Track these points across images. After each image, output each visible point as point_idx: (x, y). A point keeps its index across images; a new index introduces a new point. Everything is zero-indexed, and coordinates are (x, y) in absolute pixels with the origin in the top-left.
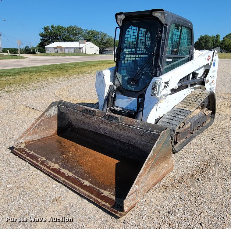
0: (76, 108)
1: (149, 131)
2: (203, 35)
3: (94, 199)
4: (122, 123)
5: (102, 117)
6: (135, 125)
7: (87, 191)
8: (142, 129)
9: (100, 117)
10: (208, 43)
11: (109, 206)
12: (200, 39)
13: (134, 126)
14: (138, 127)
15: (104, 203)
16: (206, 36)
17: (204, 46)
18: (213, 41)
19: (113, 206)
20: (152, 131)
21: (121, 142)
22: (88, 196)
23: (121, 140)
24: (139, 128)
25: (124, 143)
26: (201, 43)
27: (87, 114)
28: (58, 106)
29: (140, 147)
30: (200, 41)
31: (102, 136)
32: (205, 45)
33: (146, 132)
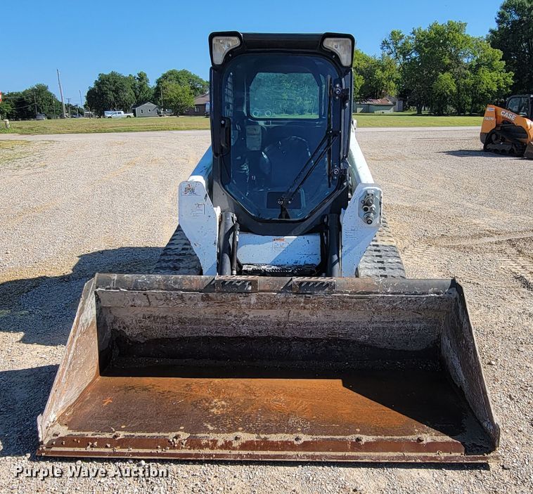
0: (177, 286)
1: (416, 293)
2: (107, 73)
3: (419, 458)
4: (342, 293)
5: (278, 292)
6: (379, 291)
7: (387, 451)
8: (400, 293)
9: (271, 291)
10: (121, 93)
11: (458, 454)
12: (101, 83)
13: (378, 293)
14: (388, 293)
15: (443, 455)
16: (113, 74)
17: (113, 99)
18: (133, 87)
19: (465, 453)
20: (423, 294)
21: (304, 340)
22: (398, 457)
23: (307, 336)
24: (391, 294)
25: (313, 341)
26: (103, 94)
27: (223, 292)
28: (96, 293)
29: (361, 338)
30: (99, 87)
31: (242, 341)
32: (115, 98)
33: (407, 298)
